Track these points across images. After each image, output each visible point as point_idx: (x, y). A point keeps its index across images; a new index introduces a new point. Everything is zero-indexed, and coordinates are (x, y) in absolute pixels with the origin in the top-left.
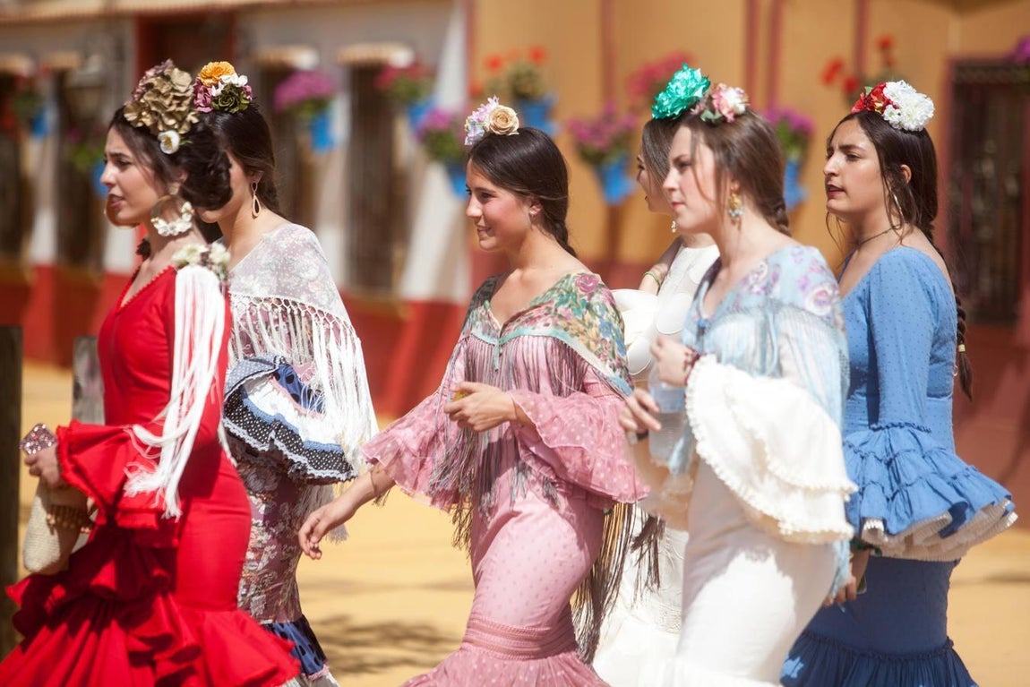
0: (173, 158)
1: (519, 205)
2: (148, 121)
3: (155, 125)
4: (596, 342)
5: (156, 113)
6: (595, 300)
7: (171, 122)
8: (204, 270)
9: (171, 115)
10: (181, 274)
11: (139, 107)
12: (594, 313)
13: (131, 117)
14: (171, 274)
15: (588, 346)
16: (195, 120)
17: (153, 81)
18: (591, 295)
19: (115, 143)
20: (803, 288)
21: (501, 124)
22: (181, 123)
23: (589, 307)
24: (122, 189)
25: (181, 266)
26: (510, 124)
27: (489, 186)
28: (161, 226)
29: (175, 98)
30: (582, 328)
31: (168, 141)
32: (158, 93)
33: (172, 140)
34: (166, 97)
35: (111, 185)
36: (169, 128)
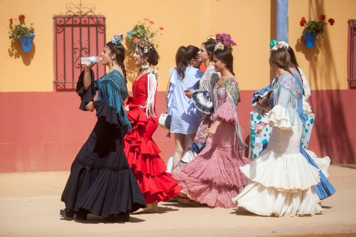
0: (146, 54)
1: (222, 63)
2: (143, 47)
3: (144, 47)
4: (230, 91)
5: (144, 45)
6: (232, 83)
7: (147, 47)
8: (153, 74)
9: (147, 46)
10: (148, 75)
11: (142, 44)
12: (231, 86)
13: (140, 45)
14: (146, 75)
15: (229, 92)
16: (151, 48)
17: (145, 39)
18: (232, 82)
19: (137, 49)
20: (285, 83)
21: (220, 48)
22: (149, 48)
23: (231, 84)
24: (136, 58)
25: (149, 74)
26: (222, 48)
27: (216, 59)
28: (143, 67)
29: (148, 43)
30: (228, 88)
31: (145, 51)
32: (145, 42)
33: (146, 51)
34: (147, 42)
35: (135, 57)
36: (146, 48)
